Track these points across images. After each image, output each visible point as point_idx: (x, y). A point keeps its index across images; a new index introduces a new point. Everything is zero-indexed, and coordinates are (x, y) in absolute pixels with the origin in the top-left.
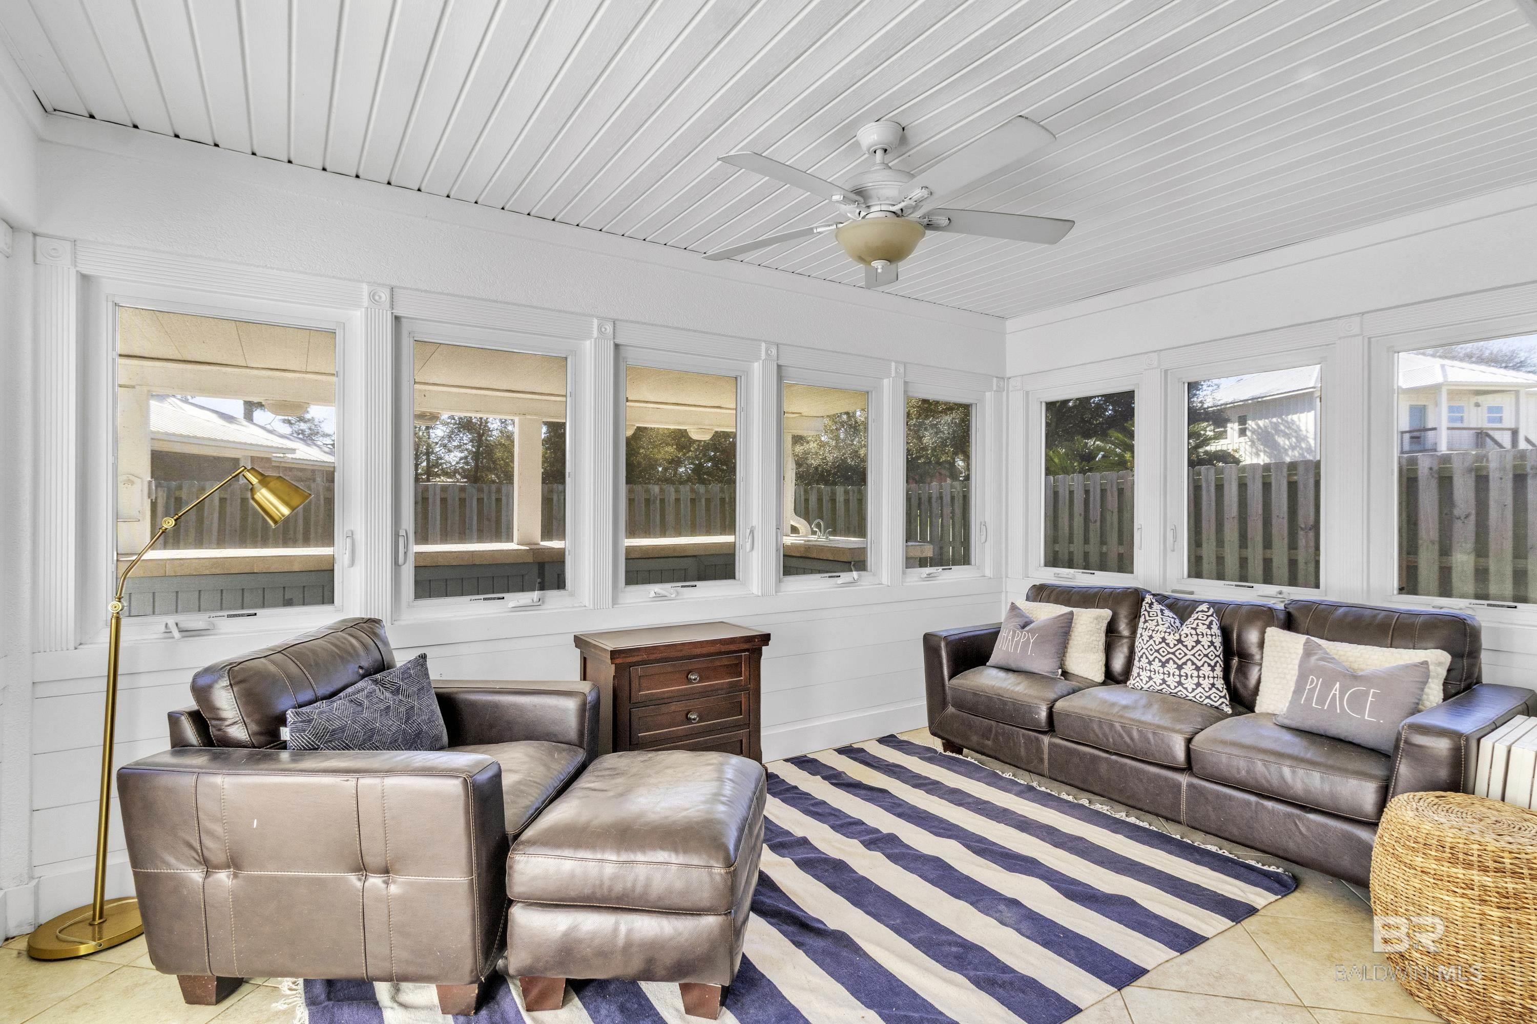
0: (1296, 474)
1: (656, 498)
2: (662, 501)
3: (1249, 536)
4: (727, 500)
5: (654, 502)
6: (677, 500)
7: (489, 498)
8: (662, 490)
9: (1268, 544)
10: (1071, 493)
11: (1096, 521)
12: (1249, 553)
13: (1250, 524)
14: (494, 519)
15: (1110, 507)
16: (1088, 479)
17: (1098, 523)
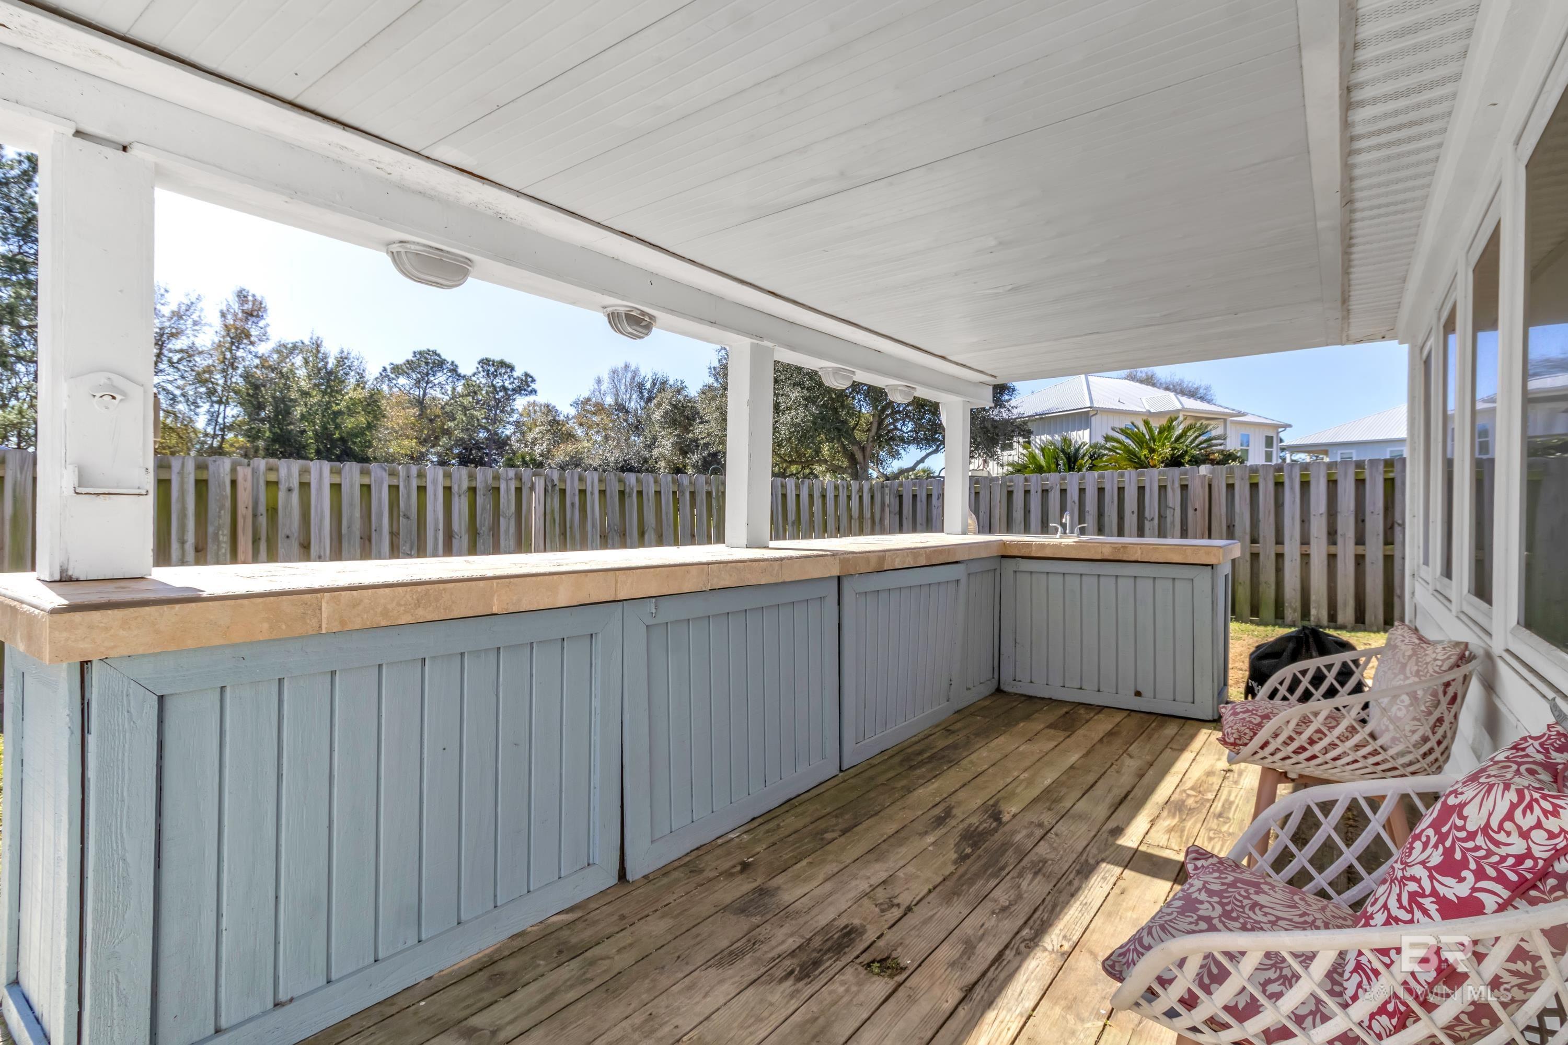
0: (1392, 471)
1: (632, 489)
2: (640, 493)
3: (1340, 532)
4: (714, 494)
5: (630, 496)
6: (658, 493)
7: (408, 486)
8: (638, 480)
9: (1360, 540)
10: (1121, 490)
11: (1152, 519)
12: (1339, 550)
13: (1340, 519)
14: (414, 515)
15: (1171, 504)
16: (1142, 474)
17: (1156, 521)
